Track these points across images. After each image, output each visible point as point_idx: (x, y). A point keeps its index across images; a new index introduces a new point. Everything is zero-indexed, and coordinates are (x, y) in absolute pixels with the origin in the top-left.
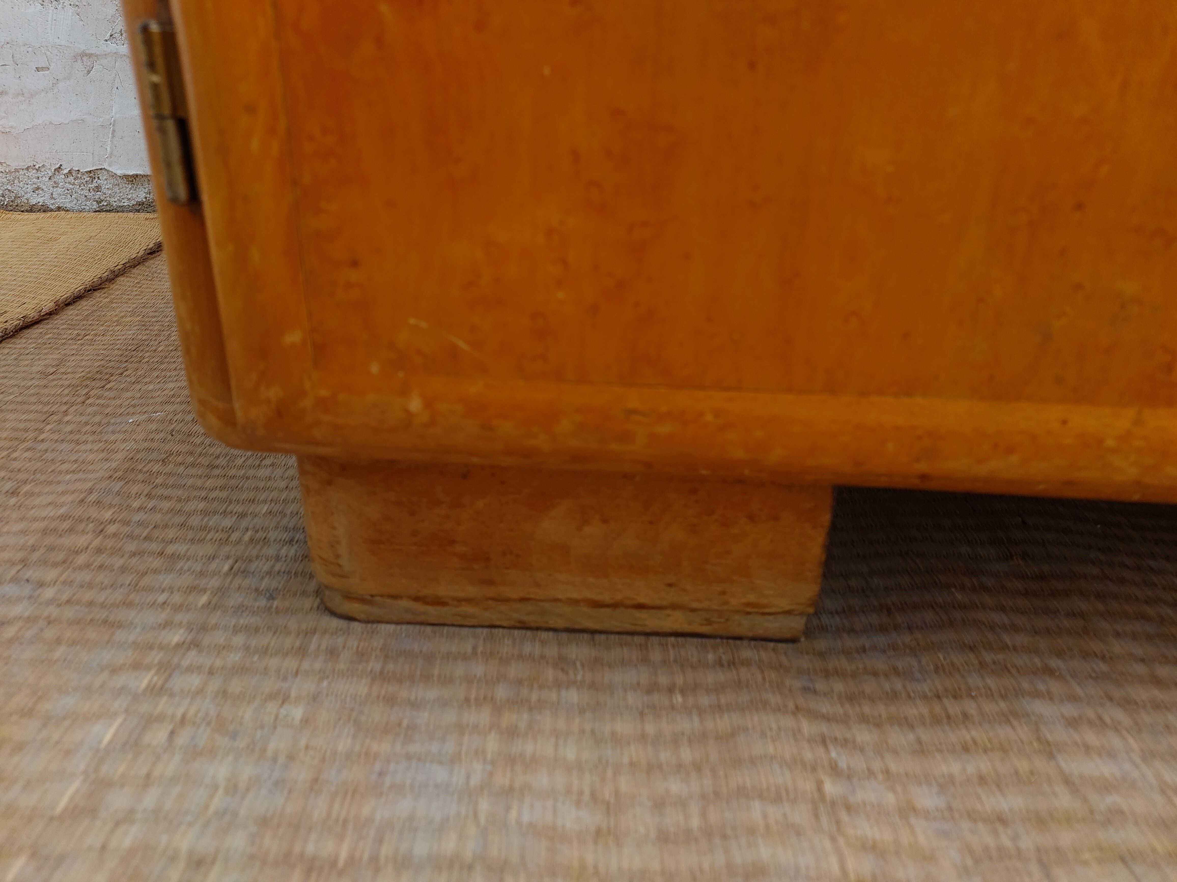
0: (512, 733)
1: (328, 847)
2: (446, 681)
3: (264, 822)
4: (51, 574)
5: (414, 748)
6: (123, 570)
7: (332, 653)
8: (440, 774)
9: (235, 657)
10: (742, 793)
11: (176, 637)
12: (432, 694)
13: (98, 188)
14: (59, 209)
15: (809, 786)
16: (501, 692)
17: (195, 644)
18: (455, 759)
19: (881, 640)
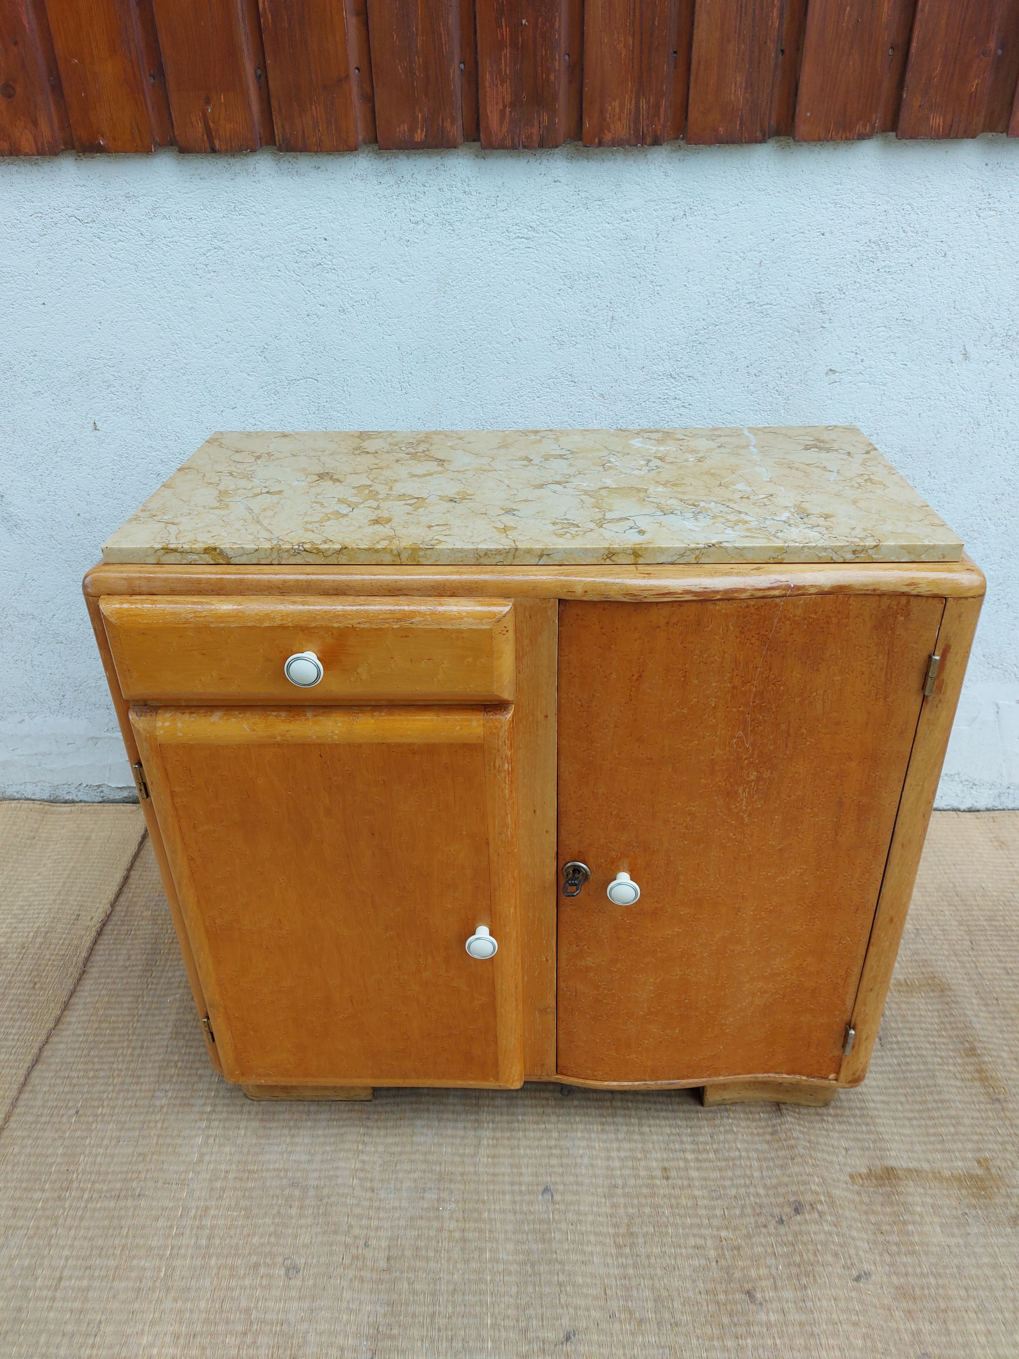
0: (293, 1136)
1: (252, 1167)
2: (278, 1120)
3: (239, 1162)
4: (168, 1087)
5: (270, 1141)
6: (187, 1082)
7: (249, 1112)
8: (276, 1148)
9: (225, 1115)
10: (341, 1150)
11: (209, 1109)
12: (274, 1125)
13: (102, 792)
14: (81, 801)
15: (355, 1147)
16: (292, 1124)
17: (214, 1111)
18: (279, 1144)
19: (392, 1100)
